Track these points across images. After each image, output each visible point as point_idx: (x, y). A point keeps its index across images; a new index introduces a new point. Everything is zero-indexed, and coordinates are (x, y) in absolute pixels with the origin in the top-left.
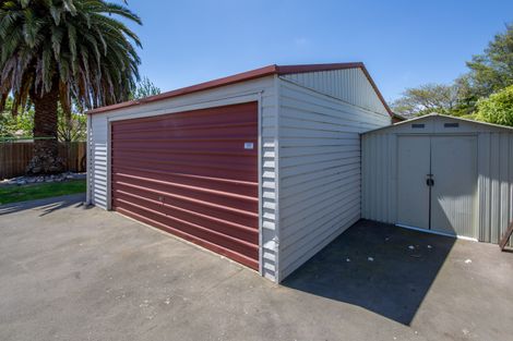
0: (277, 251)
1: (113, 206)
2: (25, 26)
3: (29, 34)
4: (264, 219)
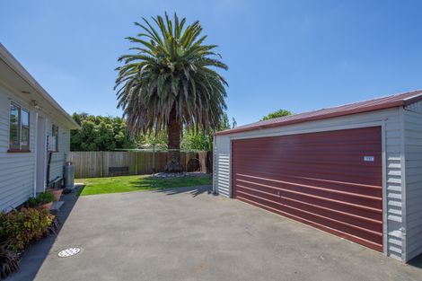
0: (404, 238)
1: (233, 195)
2: (173, 83)
3: (174, 87)
4: (389, 214)
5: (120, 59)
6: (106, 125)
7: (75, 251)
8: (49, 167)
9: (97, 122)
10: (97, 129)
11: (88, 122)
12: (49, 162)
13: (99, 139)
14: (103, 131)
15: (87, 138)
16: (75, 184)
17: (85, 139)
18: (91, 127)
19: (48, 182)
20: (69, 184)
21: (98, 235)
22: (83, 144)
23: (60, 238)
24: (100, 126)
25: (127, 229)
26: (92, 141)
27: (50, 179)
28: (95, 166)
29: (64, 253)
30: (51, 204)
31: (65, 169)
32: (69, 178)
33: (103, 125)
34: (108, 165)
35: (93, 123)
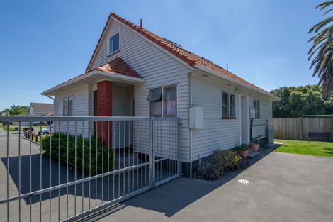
5: (311, 30)
6: (313, 93)
7: (247, 182)
8: (251, 129)
9: (305, 91)
10: (304, 97)
11: (297, 93)
12: (251, 125)
13: (308, 106)
14: (311, 98)
15: (295, 106)
16: (275, 143)
17: (294, 107)
18: (300, 96)
19: (251, 139)
20: (270, 142)
21: (266, 179)
22: (292, 111)
23: (244, 173)
24: (307, 94)
25: (289, 182)
26: (301, 109)
27: (253, 137)
28: (295, 131)
29: (241, 181)
30: (247, 152)
31: (267, 131)
32: (270, 138)
33: (311, 93)
34: (307, 130)
35: (301, 93)
